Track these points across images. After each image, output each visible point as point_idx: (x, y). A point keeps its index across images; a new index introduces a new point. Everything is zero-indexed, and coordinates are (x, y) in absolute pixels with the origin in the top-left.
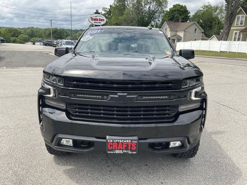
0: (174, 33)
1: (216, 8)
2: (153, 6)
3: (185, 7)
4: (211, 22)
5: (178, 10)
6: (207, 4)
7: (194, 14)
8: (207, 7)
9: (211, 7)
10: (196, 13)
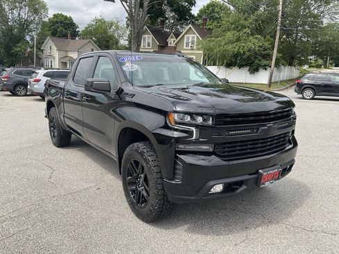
0: (63, 54)
1: (112, 24)
2: (25, 13)
3: (70, 19)
4: (108, 41)
5: (61, 22)
6: (99, 18)
7: (84, 29)
8: (100, 21)
9: (105, 22)
10: (86, 28)
